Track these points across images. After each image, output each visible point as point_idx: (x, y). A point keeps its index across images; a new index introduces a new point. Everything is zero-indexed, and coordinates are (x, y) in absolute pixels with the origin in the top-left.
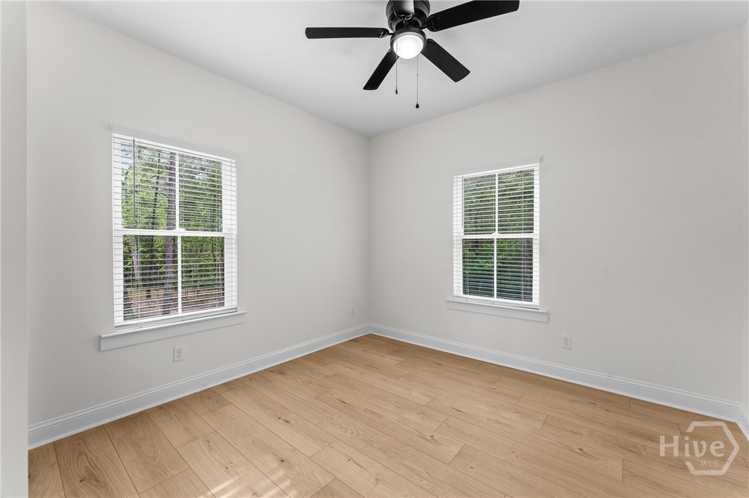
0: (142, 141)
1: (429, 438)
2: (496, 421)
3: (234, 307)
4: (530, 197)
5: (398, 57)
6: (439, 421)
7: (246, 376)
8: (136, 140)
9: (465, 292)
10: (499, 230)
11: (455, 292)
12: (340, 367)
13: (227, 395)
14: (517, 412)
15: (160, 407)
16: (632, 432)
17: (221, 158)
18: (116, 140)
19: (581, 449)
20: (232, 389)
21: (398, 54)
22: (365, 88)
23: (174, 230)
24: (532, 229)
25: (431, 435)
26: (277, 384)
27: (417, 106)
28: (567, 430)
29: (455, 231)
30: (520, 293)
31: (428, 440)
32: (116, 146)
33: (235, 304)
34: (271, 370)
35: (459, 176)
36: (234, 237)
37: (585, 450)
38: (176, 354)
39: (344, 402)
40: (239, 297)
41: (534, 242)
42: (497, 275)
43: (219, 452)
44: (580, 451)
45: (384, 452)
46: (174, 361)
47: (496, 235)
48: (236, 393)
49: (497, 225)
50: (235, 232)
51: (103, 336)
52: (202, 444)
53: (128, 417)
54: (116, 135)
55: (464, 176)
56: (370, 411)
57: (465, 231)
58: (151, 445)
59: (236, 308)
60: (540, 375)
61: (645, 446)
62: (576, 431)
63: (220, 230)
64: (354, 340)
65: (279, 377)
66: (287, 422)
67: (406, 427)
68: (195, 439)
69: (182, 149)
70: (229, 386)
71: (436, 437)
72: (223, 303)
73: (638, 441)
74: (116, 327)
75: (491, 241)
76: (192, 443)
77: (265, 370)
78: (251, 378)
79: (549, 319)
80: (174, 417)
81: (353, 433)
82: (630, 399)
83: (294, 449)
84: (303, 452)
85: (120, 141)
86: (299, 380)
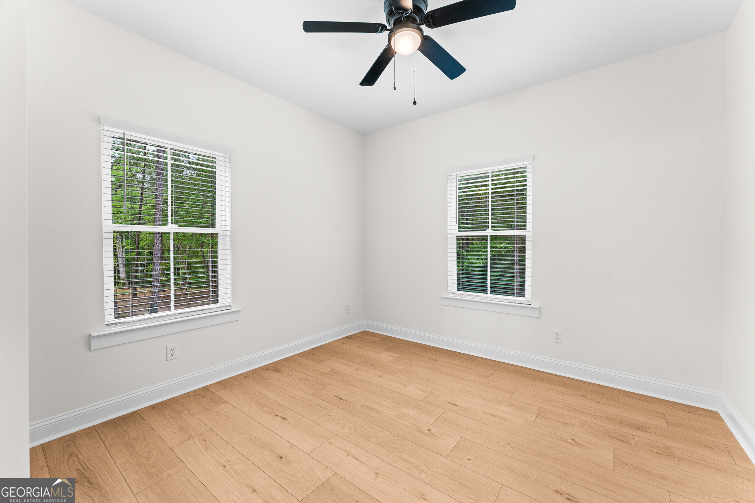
0: (133, 134)
1: (427, 432)
2: (491, 414)
3: (228, 304)
4: (523, 194)
5: (396, 53)
6: (436, 416)
7: (241, 375)
8: (126, 133)
9: (459, 289)
10: (493, 227)
11: (449, 289)
12: (336, 364)
13: (223, 394)
14: (511, 405)
15: (153, 407)
16: (620, 423)
17: (214, 153)
18: (105, 133)
19: (573, 440)
20: (226, 387)
21: (396, 51)
22: (362, 84)
23: (167, 226)
24: (525, 226)
25: (428, 429)
26: (272, 382)
27: (415, 103)
28: (559, 421)
29: (449, 228)
30: (513, 289)
31: (425, 434)
32: (105, 139)
33: (229, 301)
34: (266, 368)
35: (453, 174)
36: (228, 233)
37: (577, 440)
38: (169, 353)
39: (340, 398)
40: (233, 294)
41: (527, 239)
42: (491, 271)
43: (217, 451)
44: (573, 442)
45: (382, 446)
46: (167, 360)
47: (489, 232)
48: (231, 391)
49: (490, 222)
50: (229, 228)
51: (93, 335)
52: (198, 443)
53: (119, 418)
54: (105, 128)
55: (458, 173)
56: (366, 406)
57: (459, 228)
58: (145, 445)
59: (230, 306)
60: (532, 369)
61: (633, 436)
62: (568, 422)
63: (213, 226)
64: (349, 337)
65: (275, 374)
66: (284, 419)
67: (403, 422)
68: (190, 438)
69: (174, 143)
70: (223, 384)
71: (433, 430)
72: (217, 300)
73: (626, 430)
74: (107, 325)
75: (484, 238)
76: (187, 442)
77: (260, 368)
78: (245, 376)
79: (541, 314)
80: (168, 417)
81: (351, 428)
82: (619, 391)
83: (292, 446)
84: (301, 448)
85: (110, 134)
86: (294, 377)
